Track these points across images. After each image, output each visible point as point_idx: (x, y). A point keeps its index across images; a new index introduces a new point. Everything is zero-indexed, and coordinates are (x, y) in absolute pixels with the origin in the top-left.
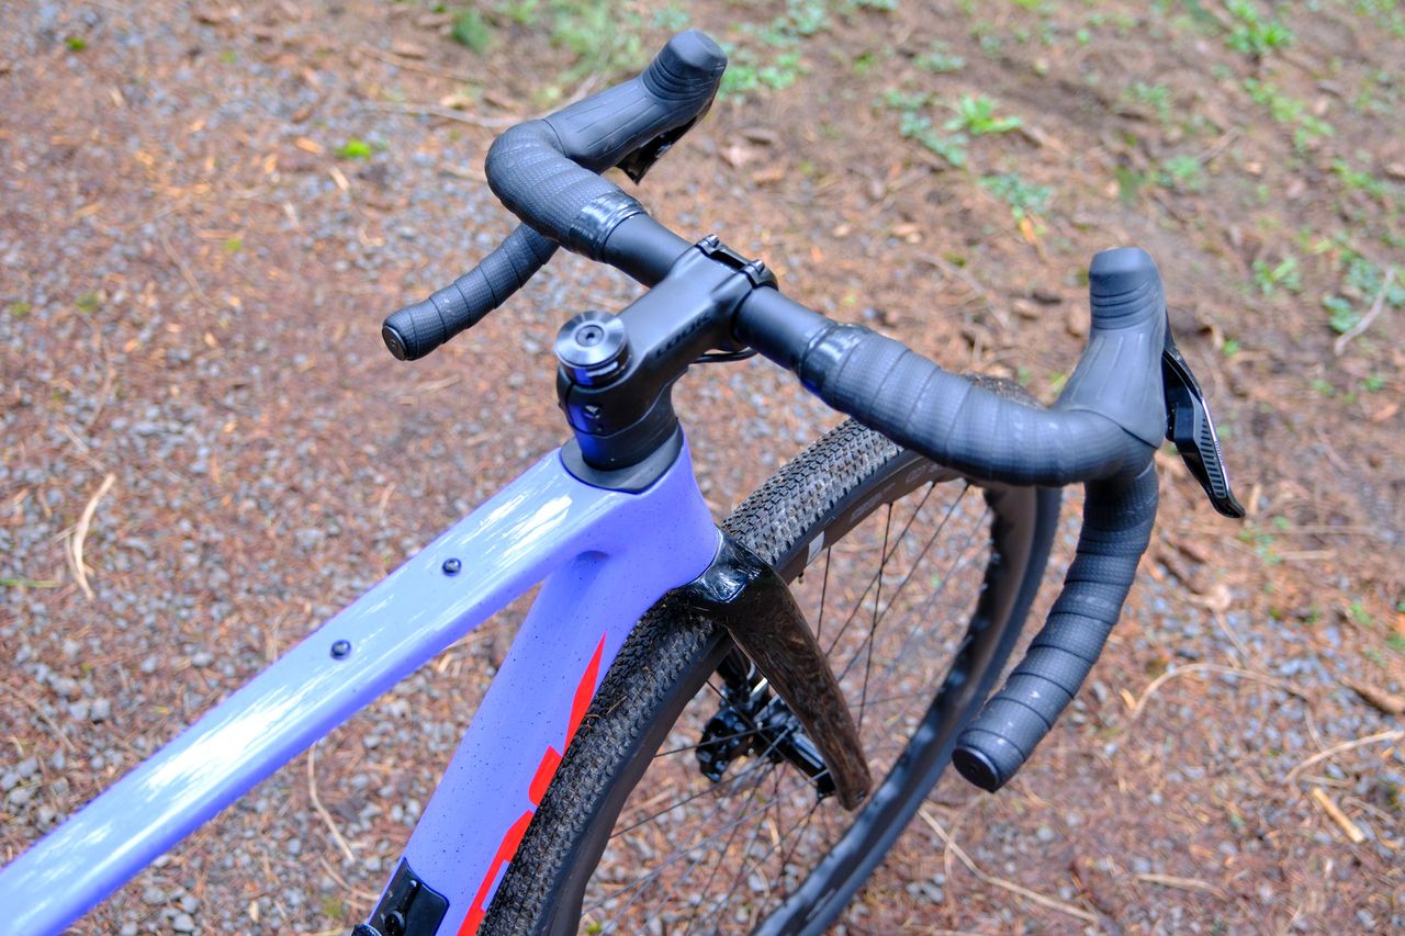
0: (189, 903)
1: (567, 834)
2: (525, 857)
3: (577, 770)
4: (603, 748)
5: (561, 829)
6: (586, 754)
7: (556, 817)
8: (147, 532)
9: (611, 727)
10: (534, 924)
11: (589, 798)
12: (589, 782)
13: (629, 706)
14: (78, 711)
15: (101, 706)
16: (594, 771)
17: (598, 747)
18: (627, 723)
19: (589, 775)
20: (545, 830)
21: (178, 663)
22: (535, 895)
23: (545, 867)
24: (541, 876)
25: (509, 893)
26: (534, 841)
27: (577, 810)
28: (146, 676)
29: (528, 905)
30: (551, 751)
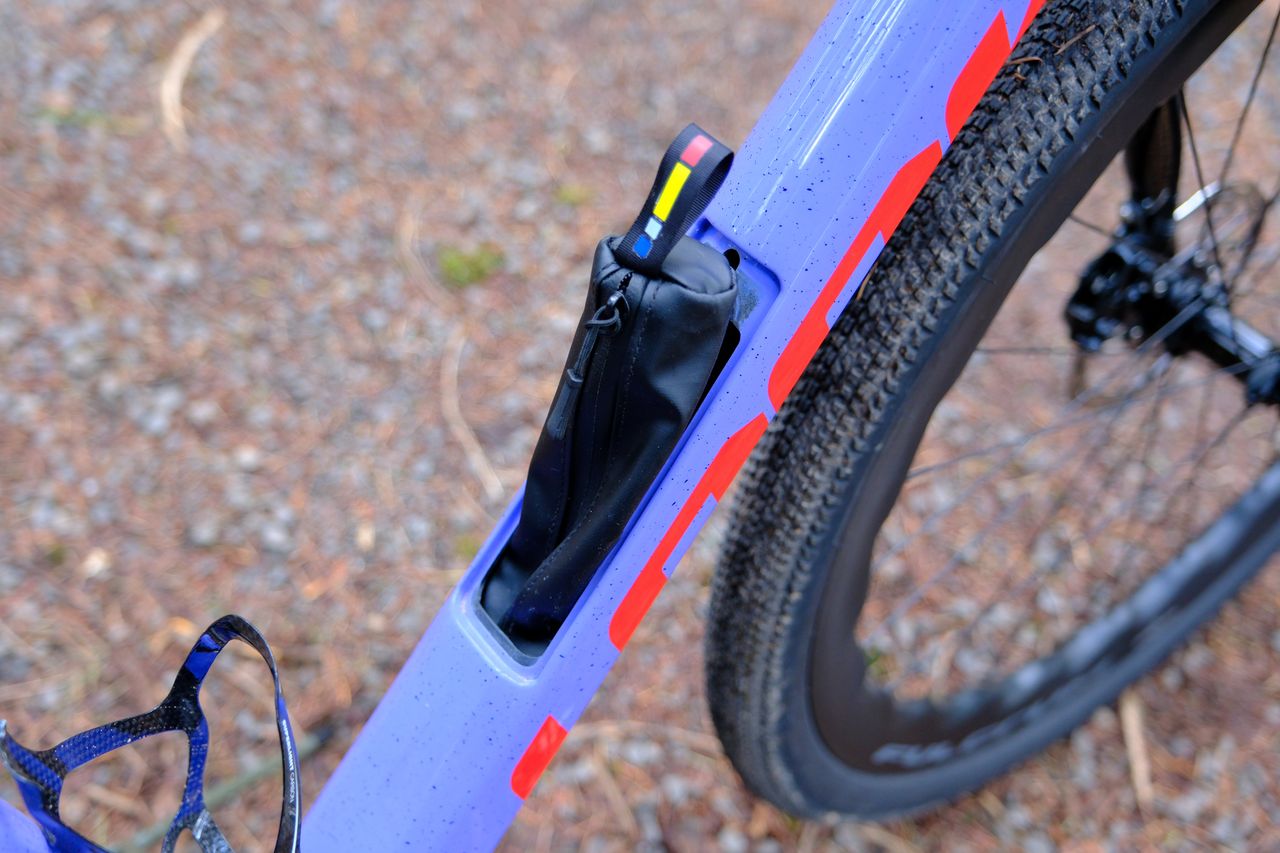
0: (284, 513)
1: (955, 270)
2: (875, 305)
3: (989, 153)
4: (1041, 115)
5: (946, 257)
6: (1008, 124)
7: (942, 233)
8: (258, 80)
9: (1058, 79)
10: (869, 429)
11: (1002, 206)
12: (1007, 175)
13: (1097, 42)
14: (159, 274)
15: (188, 272)
16: (1020, 156)
17: (1031, 113)
18: (1089, 75)
19: (1010, 163)
20: (917, 257)
21: (287, 234)
22: (879, 375)
23: (907, 325)
24: (897, 341)
25: (837, 369)
26: (895, 275)
27: (978, 226)
28: (246, 247)
29: (868, 390)
30: (999, 24)
